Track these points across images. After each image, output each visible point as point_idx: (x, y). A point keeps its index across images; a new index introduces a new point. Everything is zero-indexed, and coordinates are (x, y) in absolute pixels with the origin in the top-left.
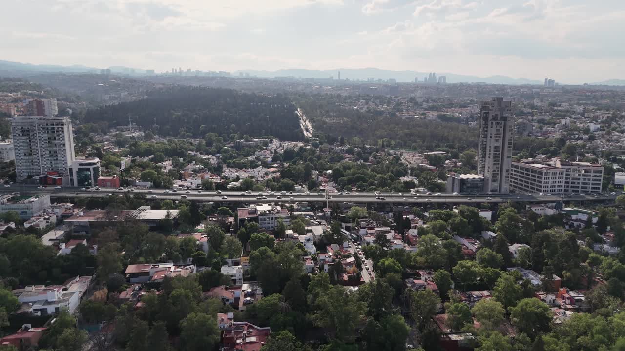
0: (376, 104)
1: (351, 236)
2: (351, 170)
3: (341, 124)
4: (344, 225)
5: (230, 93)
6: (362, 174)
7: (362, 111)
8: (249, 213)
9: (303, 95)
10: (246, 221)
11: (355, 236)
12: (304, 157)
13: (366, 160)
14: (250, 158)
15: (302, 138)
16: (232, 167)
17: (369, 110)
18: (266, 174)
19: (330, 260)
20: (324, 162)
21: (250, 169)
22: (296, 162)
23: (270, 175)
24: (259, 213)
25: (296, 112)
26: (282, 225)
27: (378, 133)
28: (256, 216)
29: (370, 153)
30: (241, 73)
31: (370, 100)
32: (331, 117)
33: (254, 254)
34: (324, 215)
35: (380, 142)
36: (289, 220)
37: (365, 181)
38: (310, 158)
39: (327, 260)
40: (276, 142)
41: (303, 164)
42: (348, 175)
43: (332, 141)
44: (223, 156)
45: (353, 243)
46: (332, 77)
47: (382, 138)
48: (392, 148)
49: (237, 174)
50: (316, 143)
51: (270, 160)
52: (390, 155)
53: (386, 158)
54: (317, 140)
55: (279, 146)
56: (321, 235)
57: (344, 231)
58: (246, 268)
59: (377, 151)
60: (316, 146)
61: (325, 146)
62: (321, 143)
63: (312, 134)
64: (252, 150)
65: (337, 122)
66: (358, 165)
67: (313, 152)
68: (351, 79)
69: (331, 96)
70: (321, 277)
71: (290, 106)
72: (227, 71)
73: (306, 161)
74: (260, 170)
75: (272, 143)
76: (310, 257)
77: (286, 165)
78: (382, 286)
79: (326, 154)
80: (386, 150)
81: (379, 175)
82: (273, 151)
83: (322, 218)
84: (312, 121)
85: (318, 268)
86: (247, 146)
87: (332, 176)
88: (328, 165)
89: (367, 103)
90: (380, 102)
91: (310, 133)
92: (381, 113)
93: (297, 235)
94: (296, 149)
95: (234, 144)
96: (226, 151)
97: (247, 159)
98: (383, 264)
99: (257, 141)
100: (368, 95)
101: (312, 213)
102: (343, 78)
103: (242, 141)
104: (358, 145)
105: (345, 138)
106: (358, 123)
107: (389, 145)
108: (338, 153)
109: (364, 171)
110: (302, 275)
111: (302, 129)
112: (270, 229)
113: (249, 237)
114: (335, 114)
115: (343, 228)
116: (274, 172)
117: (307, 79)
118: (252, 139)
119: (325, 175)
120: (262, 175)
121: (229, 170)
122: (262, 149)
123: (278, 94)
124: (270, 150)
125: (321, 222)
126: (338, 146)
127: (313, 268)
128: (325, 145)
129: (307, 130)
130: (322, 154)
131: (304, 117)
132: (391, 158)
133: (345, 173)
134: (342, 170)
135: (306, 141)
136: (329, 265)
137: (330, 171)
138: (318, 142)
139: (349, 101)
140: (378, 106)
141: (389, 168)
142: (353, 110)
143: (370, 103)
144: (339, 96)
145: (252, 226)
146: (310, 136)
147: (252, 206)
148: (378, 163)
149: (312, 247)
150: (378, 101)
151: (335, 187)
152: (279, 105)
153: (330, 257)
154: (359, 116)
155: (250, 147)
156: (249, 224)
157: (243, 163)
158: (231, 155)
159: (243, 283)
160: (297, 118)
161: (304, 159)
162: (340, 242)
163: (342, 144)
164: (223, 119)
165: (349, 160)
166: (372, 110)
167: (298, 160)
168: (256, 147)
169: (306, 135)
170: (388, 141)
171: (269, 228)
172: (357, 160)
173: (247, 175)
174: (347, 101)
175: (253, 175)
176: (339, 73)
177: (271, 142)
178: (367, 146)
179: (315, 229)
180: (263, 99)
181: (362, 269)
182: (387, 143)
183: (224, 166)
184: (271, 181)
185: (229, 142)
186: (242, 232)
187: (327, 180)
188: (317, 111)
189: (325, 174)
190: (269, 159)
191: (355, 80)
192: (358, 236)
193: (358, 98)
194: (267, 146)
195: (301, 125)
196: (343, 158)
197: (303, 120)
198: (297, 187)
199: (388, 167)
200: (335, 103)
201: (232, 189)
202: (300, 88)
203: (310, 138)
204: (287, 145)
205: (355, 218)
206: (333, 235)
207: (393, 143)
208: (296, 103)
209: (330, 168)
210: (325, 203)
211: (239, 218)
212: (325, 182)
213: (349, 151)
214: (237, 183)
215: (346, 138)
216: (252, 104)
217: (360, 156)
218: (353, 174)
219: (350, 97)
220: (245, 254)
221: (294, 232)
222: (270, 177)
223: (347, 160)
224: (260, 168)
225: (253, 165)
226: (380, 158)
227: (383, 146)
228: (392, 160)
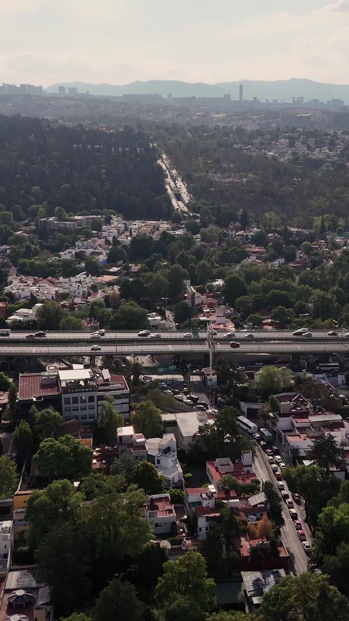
0: (309, 147)
1: (259, 431)
2: (261, 281)
3: (243, 185)
4: (244, 406)
5: (36, 125)
6: (281, 289)
7: (282, 160)
8: (44, 386)
9: (173, 129)
10: (34, 407)
11: (267, 433)
12: (169, 252)
13: (290, 258)
14: (66, 255)
15: (168, 214)
16: (28, 274)
17: (297, 159)
18: (94, 288)
19: (211, 503)
20: (208, 264)
21: (61, 279)
22: (153, 262)
23: (100, 291)
24: (63, 384)
25: (159, 162)
26: (110, 414)
27: (314, 203)
28: (56, 393)
29: (298, 244)
30: (62, 88)
31: (298, 139)
32: (223, 171)
33: (39, 500)
34: (204, 381)
35: (318, 221)
36: (127, 400)
37: (289, 305)
38: (181, 256)
39: (204, 504)
40: (117, 222)
41: (167, 266)
42: (255, 291)
43: (224, 220)
44: (13, 250)
45: (264, 448)
46: (227, 96)
47: (321, 214)
48: (340, 233)
49: (34, 288)
50: (196, 223)
51: (102, 258)
52: (336, 246)
53: (329, 253)
54: (197, 218)
55: (123, 229)
56: (195, 436)
57: (246, 420)
58: (20, 529)
59: (312, 238)
60: (194, 229)
61: (213, 229)
62: (205, 224)
63: (187, 205)
64: (69, 237)
65: (235, 180)
66: (275, 271)
67: (187, 241)
68: (263, 100)
69: (226, 132)
70: (188, 566)
71: (148, 149)
72: (36, 84)
73: (173, 263)
74: (82, 279)
75: (110, 224)
76: (168, 495)
77: (135, 268)
78: (330, 602)
79: (214, 246)
80: (328, 237)
81: (317, 292)
82: (110, 239)
83: (201, 387)
84: (187, 179)
85: (184, 521)
86: (60, 230)
87: (224, 293)
88: (215, 268)
89: (291, 145)
90: (316, 143)
91: (183, 202)
92: (318, 164)
93: (143, 440)
94: (156, 237)
95: (36, 225)
96: (20, 240)
97: (59, 256)
98: (330, 517)
99: (81, 220)
100: (293, 130)
101: (180, 377)
102: (248, 97)
103: (51, 219)
104: (276, 226)
105: (250, 214)
106: (276, 184)
107: (334, 228)
108: (236, 244)
109: (285, 283)
110: (147, 549)
111: (168, 196)
112: (89, 420)
113: (35, 448)
114: (232, 166)
115: (242, 414)
116: (110, 284)
117: (182, 99)
118: (71, 216)
119: (211, 291)
120: (86, 290)
121: (21, 281)
122: (88, 236)
123: (126, 128)
124: (105, 237)
125: (197, 399)
126: (237, 229)
127: (174, 523)
128: (212, 227)
129: (179, 197)
130: (205, 247)
131: (174, 172)
132: (338, 253)
133: (248, 287)
134: (242, 279)
135: (176, 219)
136: (208, 519)
137: (220, 282)
138: (198, 221)
139: (258, 141)
140: (313, 150)
141: (335, 274)
142: (267, 158)
143: (298, 144)
144: (240, 131)
145: (45, 419)
146: (185, 209)
147: (51, 369)
148: (314, 264)
149: (175, 466)
150: (312, 141)
151: (228, 316)
152: (127, 149)
153: (210, 496)
154: (278, 171)
155: (66, 231)
156: (38, 414)
157: (50, 265)
158: (28, 248)
159: (11, 570)
160: (160, 175)
161: (169, 257)
162: (235, 453)
163: (245, 225)
164: (18, 176)
165: (257, 258)
166: (301, 158)
167: (157, 258)
168: (79, 232)
169: (176, 207)
170: (332, 220)
171: (84, 418)
172: (273, 258)
173: (53, 290)
174: (254, 141)
175: (66, 291)
176: (241, 86)
177: (108, 221)
178: (292, 229)
179: (184, 421)
180: (96, 136)
181: (281, 522)
182: (331, 223)
183: (13, 270)
184: (101, 306)
185: (27, 221)
186: (23, 433)
187: (214, 301)
188: (197, 160)
189: (211, 288)
190: (102, 256)
191: (271, 101)
192: (273, 432)
193: (276, 134)
194: (99, 229)
195: (167, 187)
196: (246, 255)
197: (172, 177)
198: (154, 318)
199: (333, 273)
200: (232, 145)
201: (18, 327)
202: (167, 117)
203: (184, 212)
204: (139, 228)
205: (267, 392)
206: (221, 435)
207: (341, 222)
208: (159, 146)
209: (221, 276)
210: (206, 355)
211: (19, 397)
212: (211, 306)
213: (259, 240)
214: (31, 311)
215: (253, 214)
216: (75, 146)
217: (278, 251)
218: (266, 289)
219: (259, 133)
220: (25, 486)
221: (136, 431)
222: (100, 296)
223: (253, 258)
224: (81, 276)
225: (69, 270)
226: (316, 254)
227: (323, 229)
228: (341, 258)
